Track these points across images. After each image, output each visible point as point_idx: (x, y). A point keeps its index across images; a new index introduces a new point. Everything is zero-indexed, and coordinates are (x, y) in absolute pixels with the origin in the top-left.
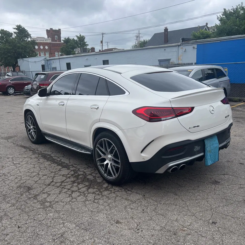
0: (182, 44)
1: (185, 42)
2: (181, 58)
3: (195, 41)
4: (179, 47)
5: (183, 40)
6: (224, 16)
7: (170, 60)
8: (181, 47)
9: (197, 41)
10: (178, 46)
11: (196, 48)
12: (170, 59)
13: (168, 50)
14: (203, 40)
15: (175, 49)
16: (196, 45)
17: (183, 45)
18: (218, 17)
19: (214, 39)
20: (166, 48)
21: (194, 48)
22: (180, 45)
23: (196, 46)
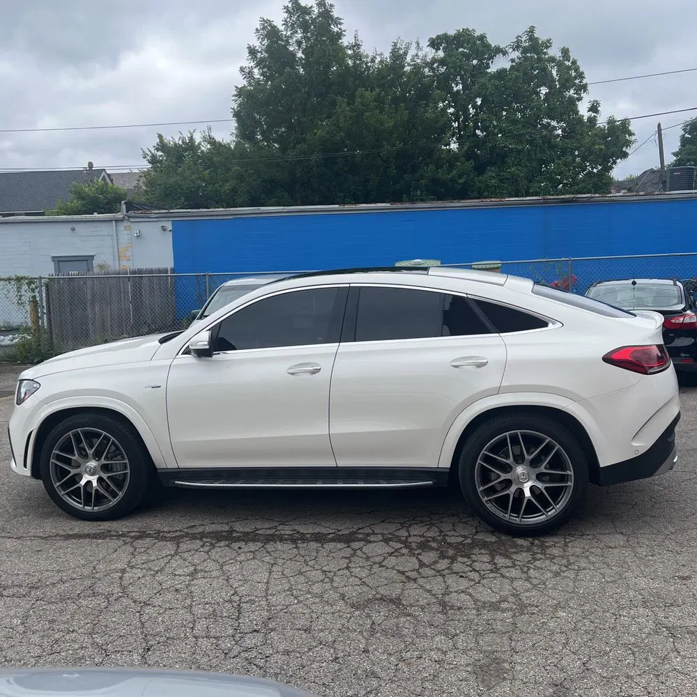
0: (129, 217)
1: (136, 212)
2: (128, 254)
3: (166, 211)
4: (119, 224)
5: (130, 206)
6: (160, 153)
7: (93, 259)
8: (126, 224)
9: (171, 211)
10: (117, 221)
11: (171, 229)
12: (93, 256)
13: (80, 229)
14: (189, 210)
15: (105, 229)
16: (170, 223)
17: (131, 220)
18: (144, 152)
19: (217, 210)
20: (75, 226)
21: (164, 229)
22: (122, 220)
23: (169, 226)
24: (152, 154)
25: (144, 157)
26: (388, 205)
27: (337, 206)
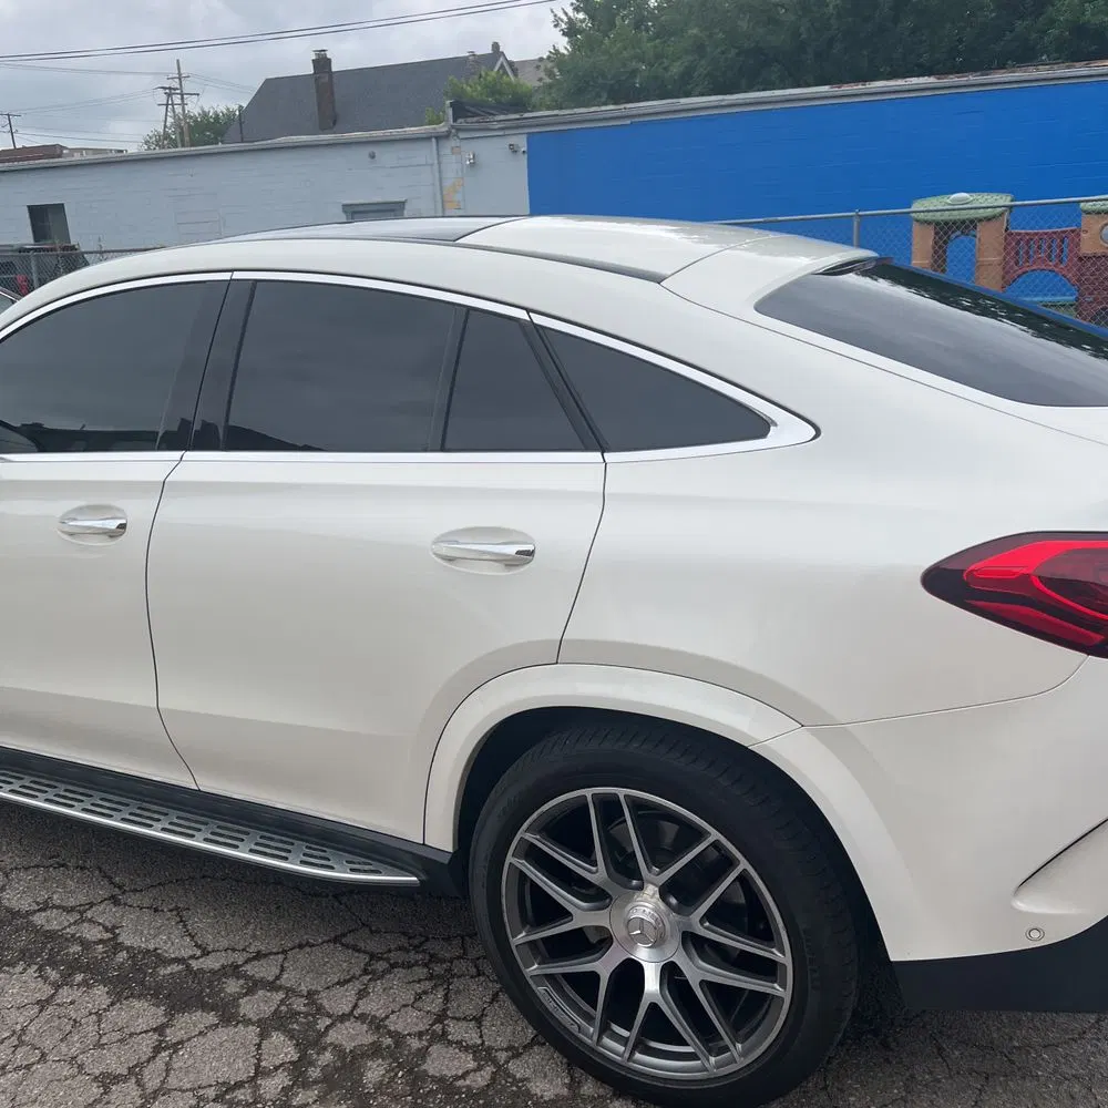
0: (458, 130)
1: (469, 120)
2: (458, 197)
3: (517, 116)
4: (442, 142)
5: (460, 110)
6: (581, 16)
7: (404, 208)
8: (453, 143)
9: (526, 115)
10: (439, 138)
11: (525, 149)
12: (403, 203)
13: (387, 156)
14: (556, 112)
15: (425, 153)
16: (524, 138)
17: (462, 135)
18: (555, 16)
19: (603, 108)
20: (376, 149)
21: (513, 149)
22: (447, 136)
23: (522, 142)
24: (569, 18)
25: (556, 26)
26: (932, 79)
27: (826, 88)
